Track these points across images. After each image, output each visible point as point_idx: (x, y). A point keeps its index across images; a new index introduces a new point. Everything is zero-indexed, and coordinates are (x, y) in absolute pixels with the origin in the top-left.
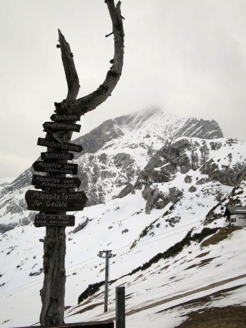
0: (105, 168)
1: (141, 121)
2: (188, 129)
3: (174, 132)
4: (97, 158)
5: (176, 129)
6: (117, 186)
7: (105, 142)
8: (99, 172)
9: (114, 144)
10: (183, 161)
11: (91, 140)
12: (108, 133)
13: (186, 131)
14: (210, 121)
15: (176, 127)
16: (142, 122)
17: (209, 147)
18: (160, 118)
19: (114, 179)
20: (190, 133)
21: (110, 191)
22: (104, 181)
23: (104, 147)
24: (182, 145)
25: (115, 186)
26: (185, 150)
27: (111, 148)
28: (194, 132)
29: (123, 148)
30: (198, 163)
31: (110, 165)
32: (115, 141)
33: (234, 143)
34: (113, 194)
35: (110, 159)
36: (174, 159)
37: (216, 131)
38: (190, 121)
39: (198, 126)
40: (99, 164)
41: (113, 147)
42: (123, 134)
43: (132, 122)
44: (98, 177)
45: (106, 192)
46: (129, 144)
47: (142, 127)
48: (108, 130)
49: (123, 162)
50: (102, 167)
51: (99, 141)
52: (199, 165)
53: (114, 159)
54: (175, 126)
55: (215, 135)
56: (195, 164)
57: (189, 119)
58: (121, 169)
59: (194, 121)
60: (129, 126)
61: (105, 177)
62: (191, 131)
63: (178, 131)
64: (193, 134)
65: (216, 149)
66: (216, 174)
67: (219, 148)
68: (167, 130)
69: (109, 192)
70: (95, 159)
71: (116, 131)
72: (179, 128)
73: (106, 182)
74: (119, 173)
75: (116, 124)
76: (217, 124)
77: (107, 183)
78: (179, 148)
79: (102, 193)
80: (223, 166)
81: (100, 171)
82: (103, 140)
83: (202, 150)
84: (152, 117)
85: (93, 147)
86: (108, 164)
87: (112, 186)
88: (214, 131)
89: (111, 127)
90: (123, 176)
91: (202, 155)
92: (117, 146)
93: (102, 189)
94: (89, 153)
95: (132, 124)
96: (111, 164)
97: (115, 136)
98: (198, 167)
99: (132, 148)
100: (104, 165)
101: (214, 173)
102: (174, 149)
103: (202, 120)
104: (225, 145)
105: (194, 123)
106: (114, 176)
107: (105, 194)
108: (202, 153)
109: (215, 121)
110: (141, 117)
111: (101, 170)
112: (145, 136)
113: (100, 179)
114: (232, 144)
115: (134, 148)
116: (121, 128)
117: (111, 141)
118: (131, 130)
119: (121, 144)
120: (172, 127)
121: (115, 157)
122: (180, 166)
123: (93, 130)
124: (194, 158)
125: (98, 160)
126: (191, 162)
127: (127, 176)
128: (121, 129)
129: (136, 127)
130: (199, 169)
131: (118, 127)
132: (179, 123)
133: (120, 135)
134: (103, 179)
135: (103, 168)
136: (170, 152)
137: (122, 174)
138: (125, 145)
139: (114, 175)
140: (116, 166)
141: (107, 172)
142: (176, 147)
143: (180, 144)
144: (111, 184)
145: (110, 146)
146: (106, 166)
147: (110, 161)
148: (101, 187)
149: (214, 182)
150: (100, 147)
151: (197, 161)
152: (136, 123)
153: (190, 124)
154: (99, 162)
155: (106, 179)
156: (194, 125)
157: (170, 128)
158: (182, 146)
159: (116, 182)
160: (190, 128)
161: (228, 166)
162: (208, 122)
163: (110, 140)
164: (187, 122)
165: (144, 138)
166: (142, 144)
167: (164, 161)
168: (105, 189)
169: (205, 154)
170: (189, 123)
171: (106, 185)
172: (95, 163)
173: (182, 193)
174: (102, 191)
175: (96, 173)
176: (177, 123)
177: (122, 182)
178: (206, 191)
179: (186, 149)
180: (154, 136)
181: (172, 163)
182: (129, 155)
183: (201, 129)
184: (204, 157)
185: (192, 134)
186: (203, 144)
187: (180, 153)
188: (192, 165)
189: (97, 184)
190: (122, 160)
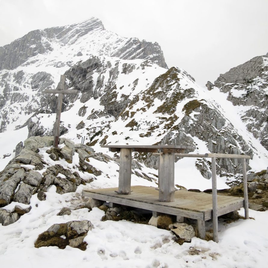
0: (17, 90)
1: (77, 35)
2: (128, 50)
3: (111, 52)
4: (12, 76)
5: (114, 48)
6: (26, 113)
7: (29, 57)
8: (9, 94)
9: (38, 60)
10: (87, 86)
11: (11, 53)
12: (33, 46)
13: (125, 52)
14: (153, 43)
15: (115, 47)
16: (78, 37)
17: (120, 69)
18: (99, 35)
19: (24, 104)
20: (130, 55)
21: (15, 119)
22: (12, 106)
23: (25, 63)
24: (91, 64)
25: (23, 112)
26: (94, 71)
27: (33, 64)
28: (134, 54)
29: (47, 66)
30: (102, 89)
31: (25, 86)
32: (40, 56)
33: (148, 66)
34: (18, 123)
35: (27, 78)
36: (79, 82)
37: (157, 55)
38: (131, 41)
39: (139, 47)
40: (12, 83)
41: (37, 63)
42: (51, 49)
43: (65, 36)
44: (7, 100)
45: (11, 121)
46: (55, 61)
47: (76, 43)
48: (34, 43)
49: (41, 83)
50: (14, 87)
51: (21, 55)
52: (102, 93)
53: (33, 78)
54: (115, 45)
55: (156, 60)
56: (98, 90)
57: (131, 39)
58: (36, 92)
59: (135, 42)
60: (61, 41)
61: (15, 101)
62: (131, 53)
63: (117, 51)
64: (133, 56)
65: (127, 72)
66: (111, 106)
67: (130, 71)
68: (104, 50)
69: (14, 121)
70: (9, 77)
71: (44, 45)
72: (118, 48)
73: (15, 107)
74: (33, 96)
75: (45, 36)
76: (160, 47)
77: (15, 109)
78: (88, 68)
79: (6, 121)
80: (123, 96)
81: (11, 92)
82: (26, 54)
83: (111, 73)
84: (91, 32)
85: (13, 62)
86: (23, 84)
87: (20, 113)
88: (155, 55)
89: (38, 40)
90: (36, 101)
91: (109, 79)
92: (41, 63)
93: (8, 116)
94: (7, 69)
95: (65, 38)
96: (27, 85)
97: (42, 51)
98: (100, 95)
99: (58, 67)
100: (17, 85)
101: (110, 104)
102: (82, 70)
103: (144, 42)
104: (138, 68)
105: (135, 44)
106: (26, 100)
107: (9, 123)
108: (110, 77)
109: (158, 44)
110: (77, 31)
111: (13, 92)
112: (76, 53)
113: (8, 102)
114: (145, 67)
115: (60, 67)
116: (51, 41)
117: (35, 57)
118: (62, 45)
119: (47, 61)
120: (111, 46)
121: (33, 77)
122: (83, 92)
123: (16, 41)
124: (100, 83)
125: (12, 78)
126: (94, 88)
127: (41, 101)
128: (50, 43)
129: (69, 43)
130: (100, 98)
131: (47, 40)
132: (119, 43)
133: (48, 50)
134: (11, 104)
135: (16, 89)
136: (78, 73)
137: (36, 98)
138: (50, 63)
139: (26, 98)
140: (32, 88)
141: (19, 94)
142: (85, 67)
143: (90, 63)
144: (20, 110)
145: (33, 62)
146: (20, 87)
147: (26, 81)
148: (6, 114)
149: (107, 117)
150: (21, 62)
151: (101, 86)
152: (70, 38)
153: (132, 44)
154: (14, 81)
155: (16, 104)
156: (135, 46)
157: (108, 46)
158: (92, 67)
159: (26, 108)
160: (131, 49)
161: (128, 96)
162: (150, 44)
163: (34, 55)
164: (128, 42)
165: (74, 56)
166: (70, 62)
167: (70, 84)
168: (10, 116)
169: (113, 79)
170: (130, 44)
171: (13, 111)
172: (8, 82)
173: (67, 130)
174: (6, 118)
175: (5, 95)
176: (117, 42)
177: (32, 108)
178: (92, 130)
179: (96, 70)
180: (87, 55)
181: (76, 87)
182: (50, 75)
183: (142, 51)
184: (110, 82)
185: (131, 57)
186: (116, 65)
187: (87, 75)
188: (95, 92)
189: (2, 109)
190: (41, 80)
